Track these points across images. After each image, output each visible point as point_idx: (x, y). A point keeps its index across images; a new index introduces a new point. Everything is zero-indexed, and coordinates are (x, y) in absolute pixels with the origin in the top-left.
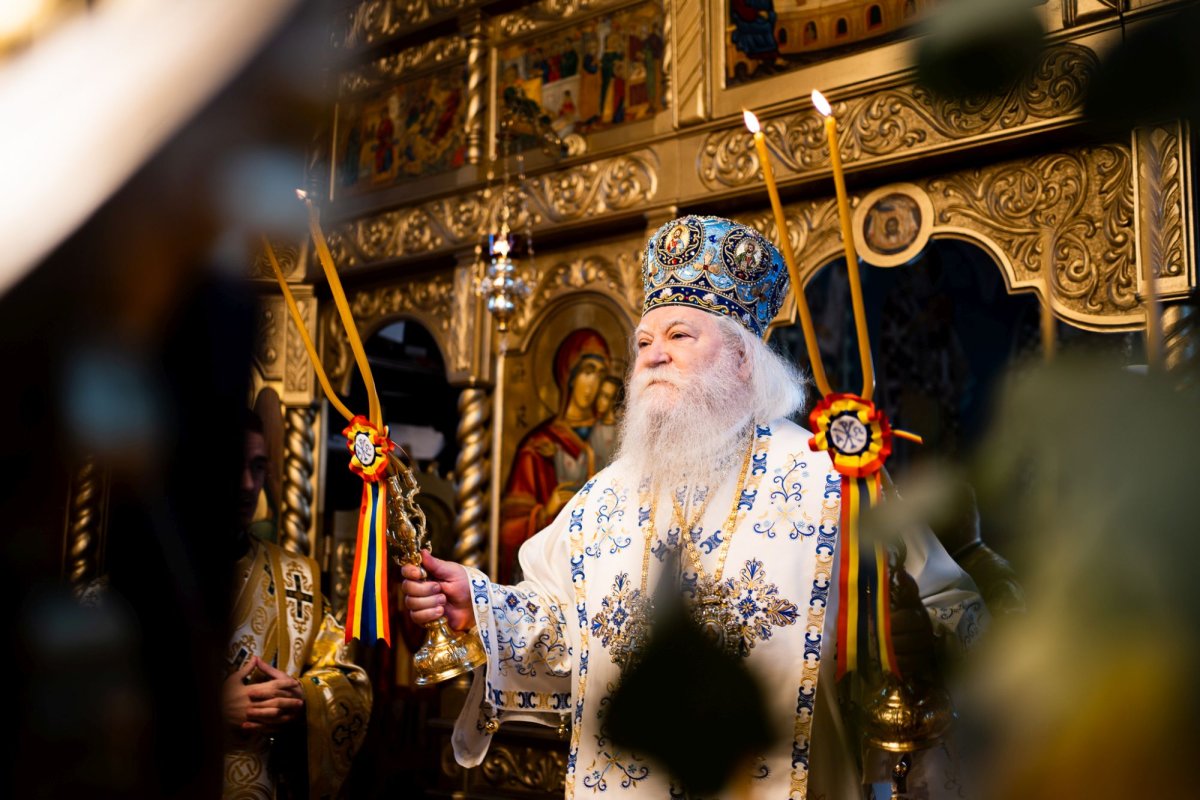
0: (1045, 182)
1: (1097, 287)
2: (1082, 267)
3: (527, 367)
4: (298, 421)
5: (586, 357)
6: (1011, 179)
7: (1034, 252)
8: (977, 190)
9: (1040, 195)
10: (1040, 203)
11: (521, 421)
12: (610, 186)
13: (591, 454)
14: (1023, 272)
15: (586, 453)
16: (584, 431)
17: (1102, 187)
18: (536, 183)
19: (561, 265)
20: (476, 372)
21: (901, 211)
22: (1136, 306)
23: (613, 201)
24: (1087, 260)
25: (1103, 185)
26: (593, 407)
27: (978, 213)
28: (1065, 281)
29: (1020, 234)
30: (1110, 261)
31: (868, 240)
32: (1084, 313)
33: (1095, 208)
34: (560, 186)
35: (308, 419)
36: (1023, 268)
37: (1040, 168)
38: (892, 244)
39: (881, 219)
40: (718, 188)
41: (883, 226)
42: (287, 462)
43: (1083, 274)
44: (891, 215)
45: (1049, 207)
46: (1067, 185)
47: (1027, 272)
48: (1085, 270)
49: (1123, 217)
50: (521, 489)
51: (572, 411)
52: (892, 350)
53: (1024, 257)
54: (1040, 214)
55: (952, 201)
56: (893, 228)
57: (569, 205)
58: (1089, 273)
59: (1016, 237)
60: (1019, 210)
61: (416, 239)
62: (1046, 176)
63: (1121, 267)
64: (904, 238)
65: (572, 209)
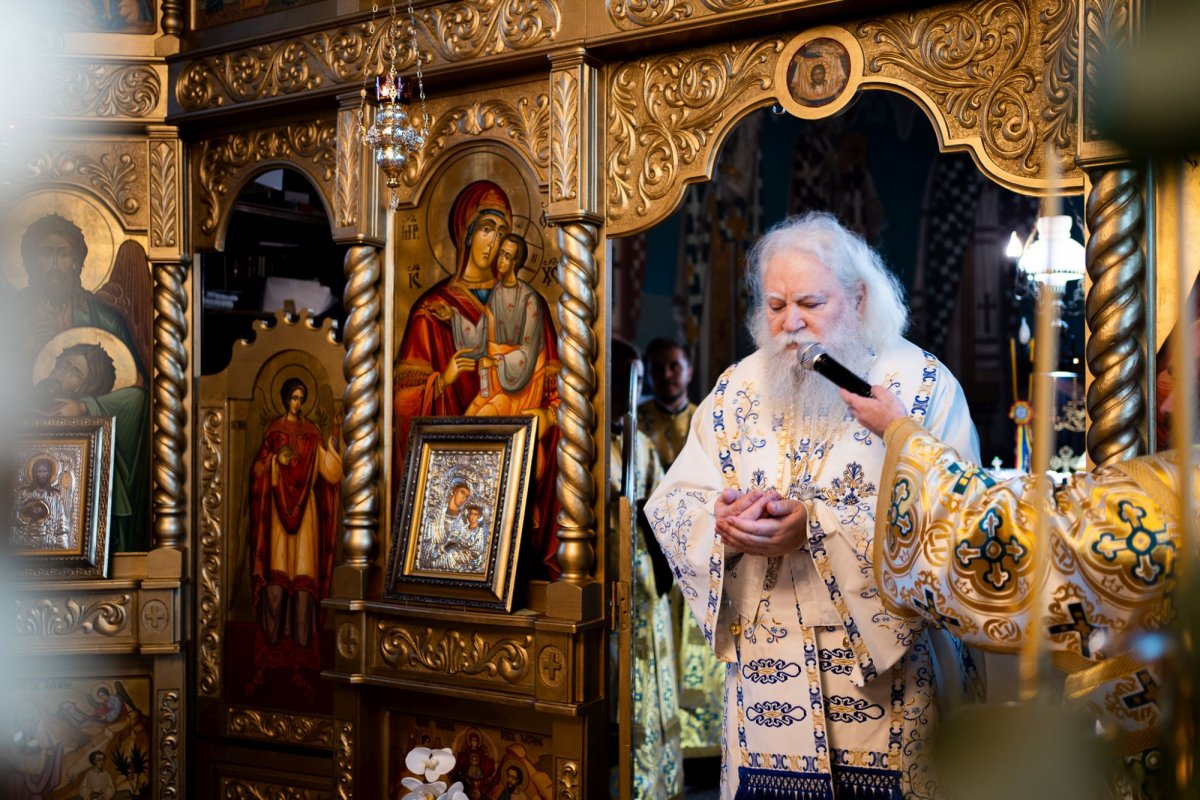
0: (984, 29)
1: (1034, 147)
2: (1019, 125)
3: (420, 223)
4: (167, 280)
5: (483, 212)
6: (948, 25)
7: (969, 106)
8: (910, 36)
9: (978, 44)
10: (977, 53)
11: (414, 282)
12: (509, 23)
13: (492, 318)
14: (957, 129)
15: (486, 317)
16: (484, 293)
17: (1044, 37)
18: (426, 16)
19: (454, 110)
20: (364, 229)
21: (829, 58)
22: (1074, 169)
23: (513, 38)
24: (1025, 117)
25: (1045, 34)
26: (494, 266)
27: (912, 63)
28: (1000, 140)
29: (955, 87)
30: (1050, 119)
31: (792, 90)
32: (1020, 175)
33: (1035, 60)
34: (453, 21)
35: (179, 277)
36: (957, 124)
37: (979, 13)
38: (818, 95)
39: (806, 66)
40: (630, 28)
41: (809, 74)
42: (157, 323)
43: (1020, 132)
44: (817, 61)
45: (986, 58)
46: (1007, 33)
47: (961, 129)
48: (1023, 129)
49: (1065, 71)
50: (416, 356)
51: (469, 270)
52: (804, 192)
53: (958, 113)
54: (978, 66)
55: (883, 48)
56: (820, 76)
57: (463, 43)
58: (1026, 132)
59: (951, 90)
60: (955, 60)
61: (292, 76)
62: (985, 23)
63: (1059, 126)
64: (831, 88)
65: (468, 47)
